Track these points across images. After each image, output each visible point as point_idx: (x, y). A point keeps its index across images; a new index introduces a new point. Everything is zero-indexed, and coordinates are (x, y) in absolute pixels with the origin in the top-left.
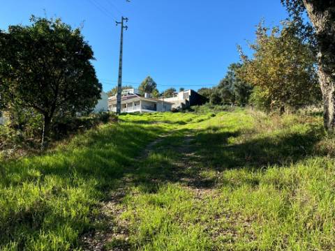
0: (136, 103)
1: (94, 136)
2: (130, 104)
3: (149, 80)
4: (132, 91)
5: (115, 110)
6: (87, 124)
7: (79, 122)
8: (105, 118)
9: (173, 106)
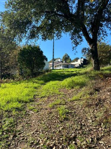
0: (60, 65)
1: (44, 76)
2: (58, 66)
3: (66, 55)
4: (59, 60)
5: (52, 68)
6: (42, 73)
7: (39, 73)
8: (47, 71)
9: (75, 66)
